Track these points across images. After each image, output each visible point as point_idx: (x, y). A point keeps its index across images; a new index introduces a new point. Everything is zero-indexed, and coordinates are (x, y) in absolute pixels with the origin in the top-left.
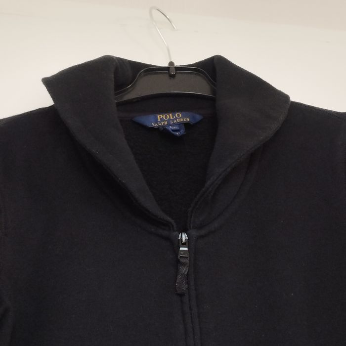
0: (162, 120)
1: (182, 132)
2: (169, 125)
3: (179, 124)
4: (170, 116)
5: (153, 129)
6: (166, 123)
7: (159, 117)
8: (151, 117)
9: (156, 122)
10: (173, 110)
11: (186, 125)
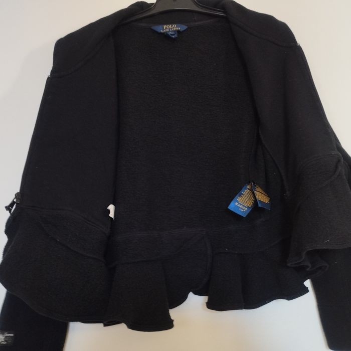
0: (166, 28)
1: (176, 36)
2: (170, 31)
3: (175, 31)
4: (170, 26)
5: (161, 33)
6: (168, 30)
7: (165, 27)
8: (161, 26)
9: (163, 30)
10: (172, 23)
11: (178, 31)
